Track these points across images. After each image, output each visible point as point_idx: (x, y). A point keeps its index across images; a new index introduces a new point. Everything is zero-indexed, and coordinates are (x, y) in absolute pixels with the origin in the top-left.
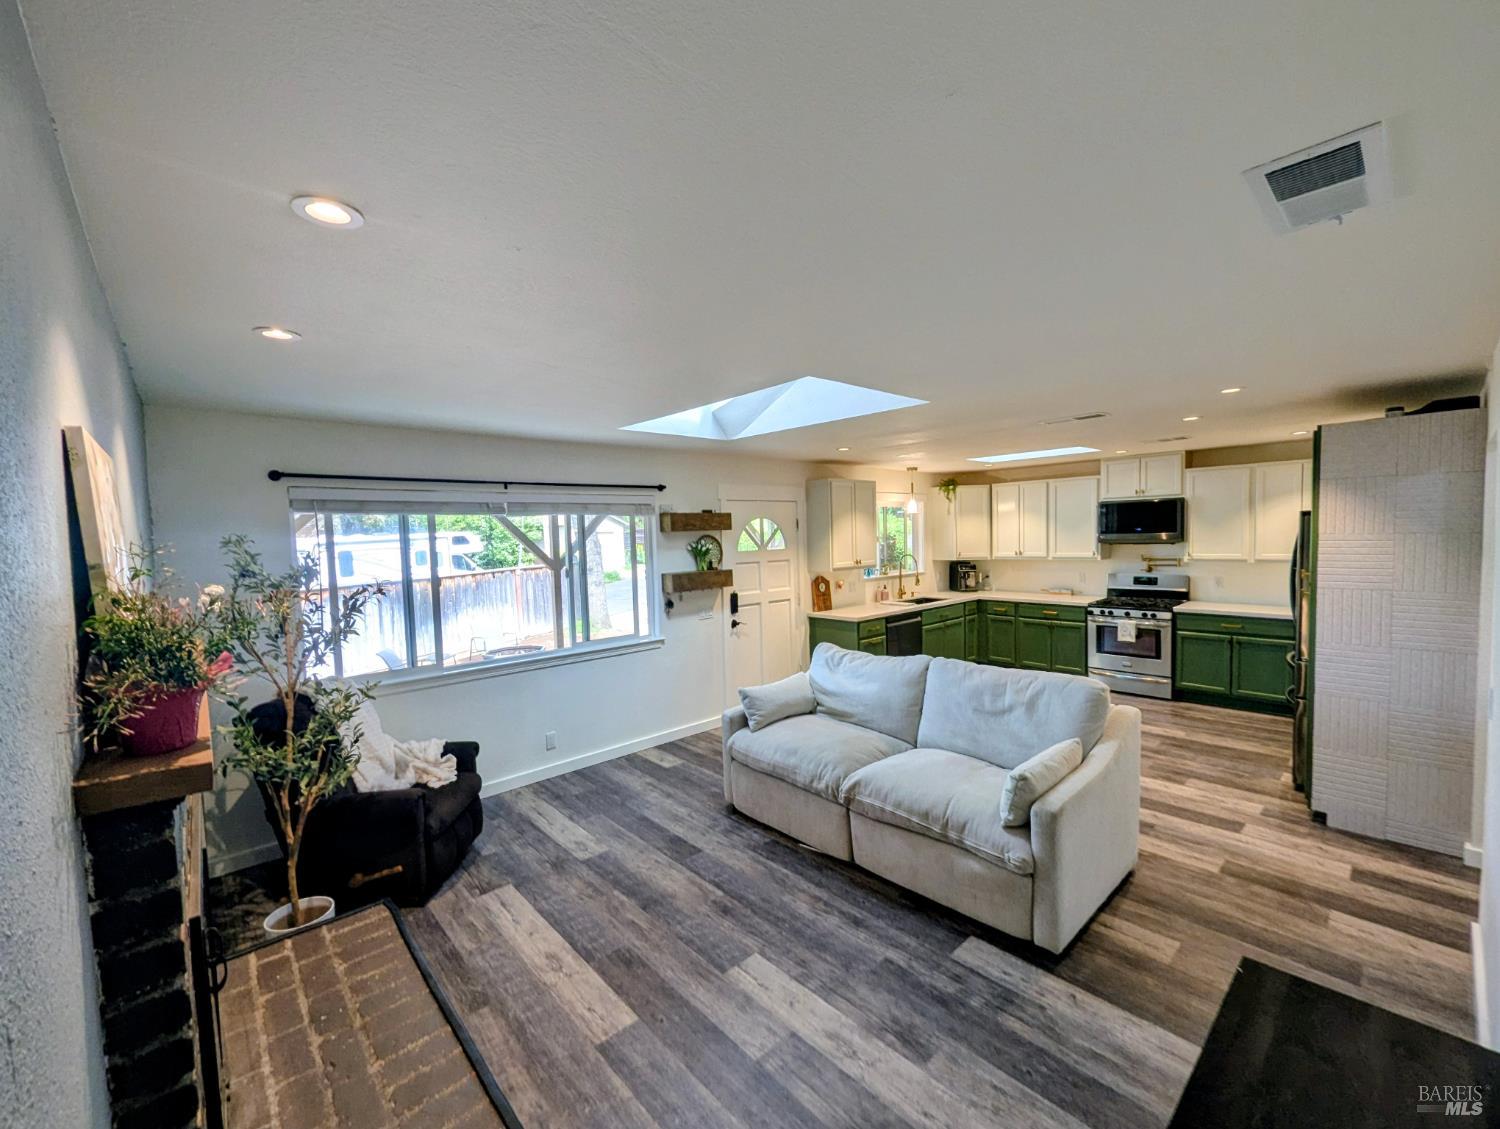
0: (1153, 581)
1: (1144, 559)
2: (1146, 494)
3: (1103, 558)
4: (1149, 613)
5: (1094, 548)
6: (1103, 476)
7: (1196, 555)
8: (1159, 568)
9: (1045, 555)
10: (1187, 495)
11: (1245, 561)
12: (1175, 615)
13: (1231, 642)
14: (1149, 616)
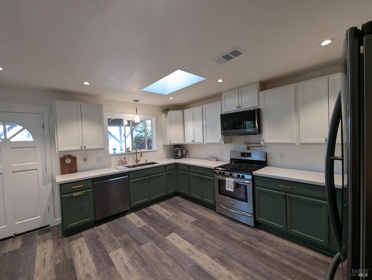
0: (249, 155)
1: (245, 143)
2: (242, 108)
3: (225, 143)
4: (241, 175)
5: (220, 138)
6: (223, 101)
7: (267, 141)
8: (253, 148)
9: (202, 142)
10: (261, 107)
11: (294, 144)
12: (254, 177)
13: (285, 197)
14: (241, 177)
